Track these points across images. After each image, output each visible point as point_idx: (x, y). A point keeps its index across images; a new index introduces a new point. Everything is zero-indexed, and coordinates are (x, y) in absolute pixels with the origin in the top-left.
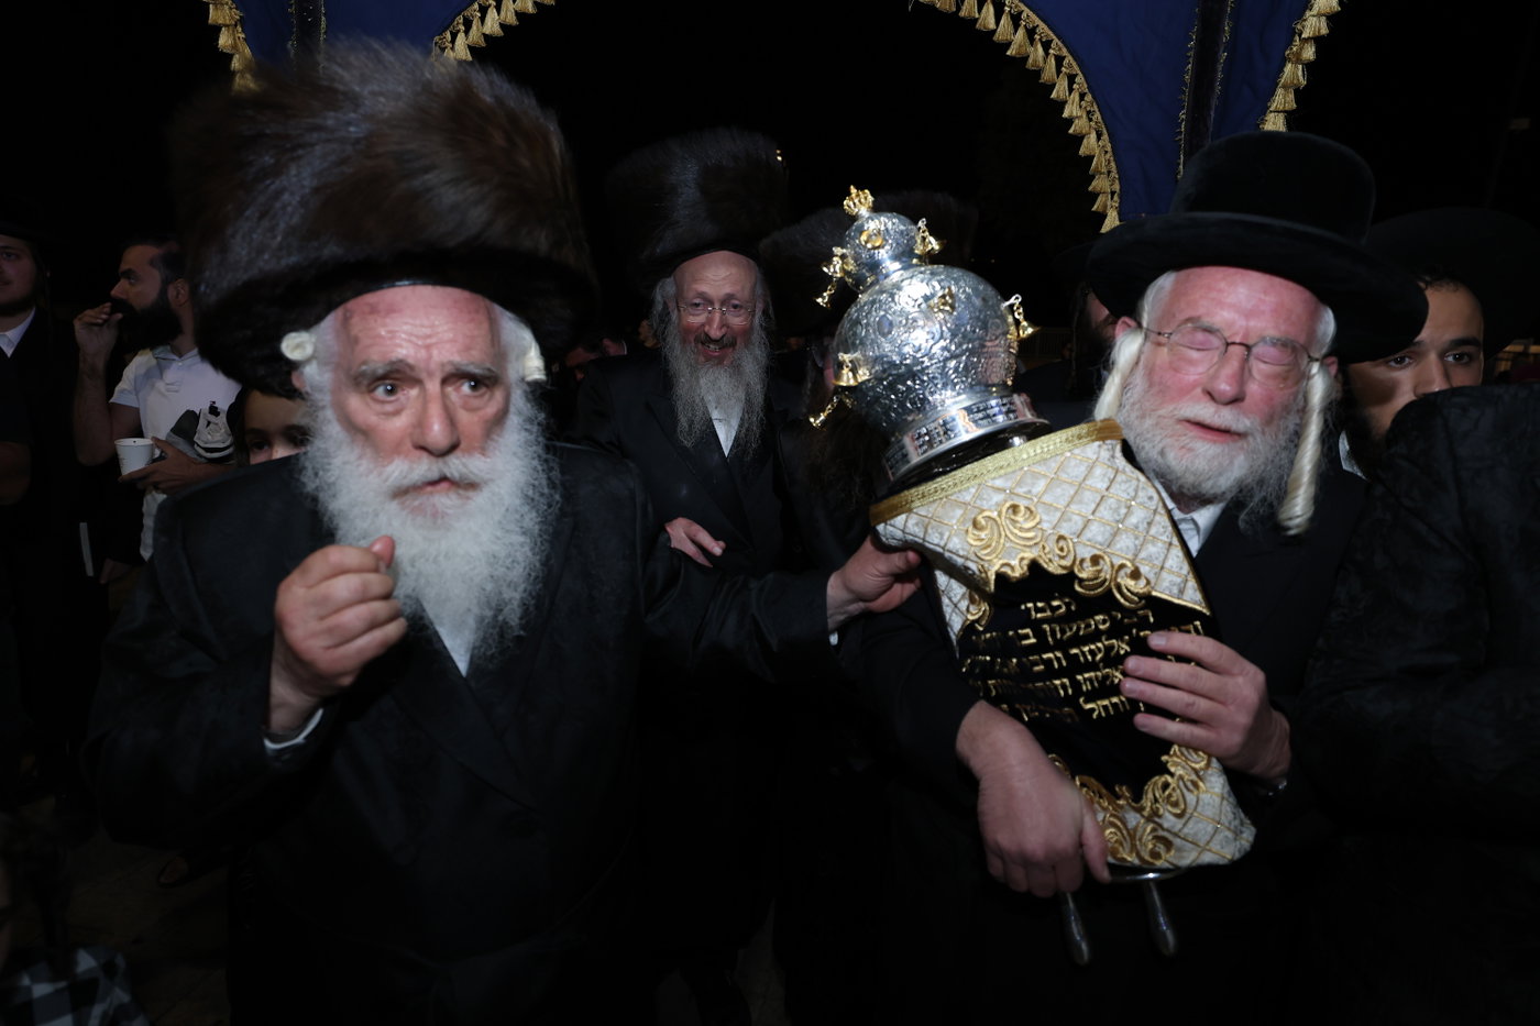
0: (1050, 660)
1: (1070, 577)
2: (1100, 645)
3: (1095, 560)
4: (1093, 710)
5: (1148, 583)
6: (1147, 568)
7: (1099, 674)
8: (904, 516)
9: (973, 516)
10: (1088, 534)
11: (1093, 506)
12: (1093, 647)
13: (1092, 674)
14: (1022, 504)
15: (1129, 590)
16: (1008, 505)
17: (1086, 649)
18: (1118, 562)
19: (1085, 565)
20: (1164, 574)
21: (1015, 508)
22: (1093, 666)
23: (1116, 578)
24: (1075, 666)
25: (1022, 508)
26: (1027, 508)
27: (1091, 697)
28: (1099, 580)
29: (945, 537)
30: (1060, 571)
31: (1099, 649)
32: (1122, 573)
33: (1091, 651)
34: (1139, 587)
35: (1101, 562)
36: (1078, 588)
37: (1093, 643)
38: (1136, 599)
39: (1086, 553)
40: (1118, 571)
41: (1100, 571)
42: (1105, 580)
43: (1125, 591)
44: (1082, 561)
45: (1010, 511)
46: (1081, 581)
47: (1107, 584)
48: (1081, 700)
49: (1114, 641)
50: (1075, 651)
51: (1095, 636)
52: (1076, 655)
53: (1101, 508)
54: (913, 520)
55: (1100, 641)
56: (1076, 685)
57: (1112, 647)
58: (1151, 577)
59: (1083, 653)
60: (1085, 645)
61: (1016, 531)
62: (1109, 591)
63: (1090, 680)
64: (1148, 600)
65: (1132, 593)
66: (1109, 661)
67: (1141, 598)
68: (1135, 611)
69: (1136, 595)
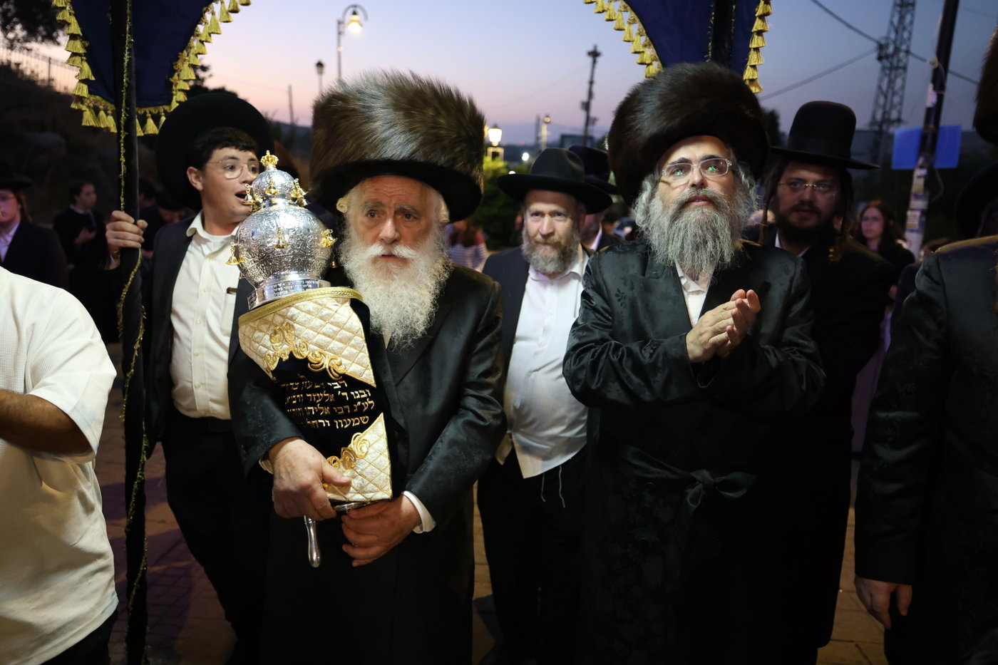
0: (298, 398)
1: (306, 360)
2: (321, 395)
3: (320, 355)
4: (310, 425)
5: (345, 368)
6: (346, 361)
7: (317, 409)
10: (316, 340)
11: (321, 328)
12: (318, 395)
13: (312, 408)
15: (334, 370)
17: (314, 395)
18: (330, 358)
19: (315, 356)
22: (314, 404)
23: (329, 365)
24: (307, 404)
27: (310, 419)
28: (320, 364)
30: (301, 358)
31: (321, 397)
32: (332, 362)
33: (317, 398)
34: (341, 370)
35: (323, 357)
36: (309, 367)
37: (319, 393)
38: (337, 377)
39: (316, 350)
41: (321, 360)
42: (323, 365)
43: (333, 372)
44: (314, 354)
46: (311, 363)
47: (324, 367)
48: (307, 420)
49: (327, 394)
50: (308, 395)
52: (309, 397)
55: (323, 393)
56: (305, 412)
57: (327, 397)
58: (347, 366)
59: (313, 397)
60: (315, 393)
62: (325, 369)
63: (311, 410)
64: (345, 377)
65: (336, 372)
66: (323, 404)
67: (340, 375)
68: (337, 381)
69: (337, 373)
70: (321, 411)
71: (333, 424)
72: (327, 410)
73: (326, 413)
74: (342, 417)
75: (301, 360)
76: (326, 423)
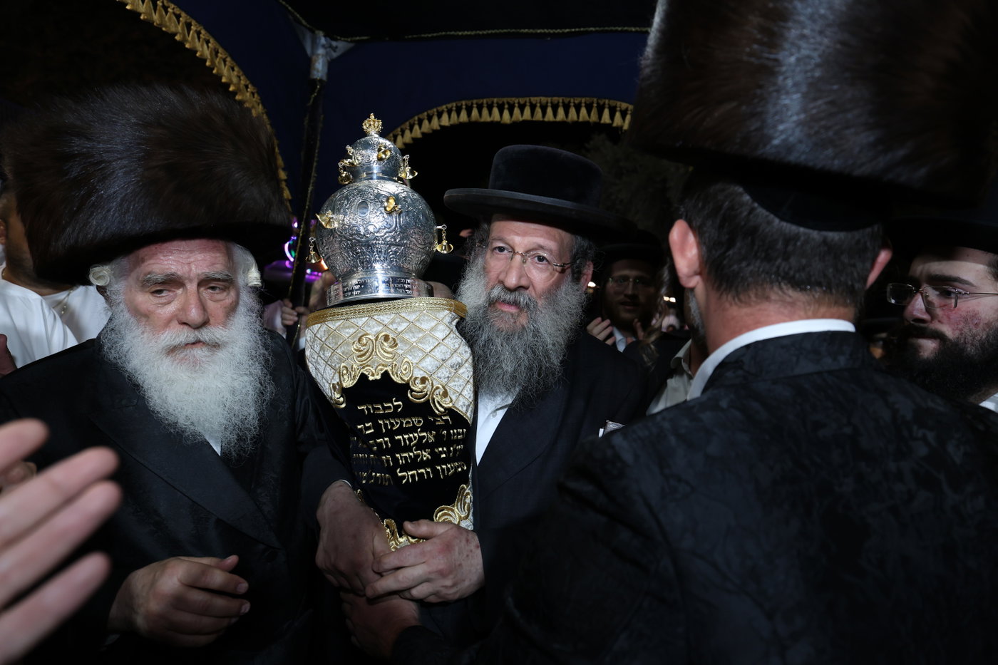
0: (381, 443)
1: (406, 387)
2: (416, 435)
3: (423, 380)
4: (404, 477)
5: (451, 401)
6: (452, 392)
7: (411, 454)
8: (319, 325)
9: (360, 335)
10: (424, 364)
11: (432, 347)
12: (411, 435)
13: (406, 455)
14: (391, 336)
15: (438, 402)
16: (383, 334)
17: (406, 436)
18: (436, 385)
19: (417, 381)
20: (461, 398)
21: (386, 338)
22: (408, 449)
23: (433, 394)
24: (397, 447)
25: (391, 339)
26: (394, 339)
27: (404, 468)
28: (422, 394)
29: (339, 343)
30: (401, 382)
31: (414, 439)
32: (437, 391)
33: (410, 439)
34: (445, 402)
35: (427, 382)
36: (409, 395)
37: (411, 433)
38: (442, 410)
39: (419, 374)
40: (435, 390)
41: (425, 388)
42: (426, 394)
44: (416, 379)
45: (383, 338)
46: (412, 391)
47: (427, 397)
48: (398, 470)
49: (425, 434)
50: (398, 438)
51: (414, 429)
52: (399, 440)
53: (436, 350)
54: (324, 327)
55: (416, 433)
56: (395, 460)
57: (424, 437)
58: (454, 398)
59: (404, 439)
60: (406, 434)
61: (382, 351)
62: (428, 400)
63: (405, 457)
64: (450, 411)
65: (441, 405)
66: (420, 446)
67: (446, 409)
68: (440, 417)
69: (443, 407)
70: (417, 456)
71: (435, 472)
72: (426, 455)
73: (425, 458)
74: (445, 461)
75: (401, 384)
76: (428, 473)
